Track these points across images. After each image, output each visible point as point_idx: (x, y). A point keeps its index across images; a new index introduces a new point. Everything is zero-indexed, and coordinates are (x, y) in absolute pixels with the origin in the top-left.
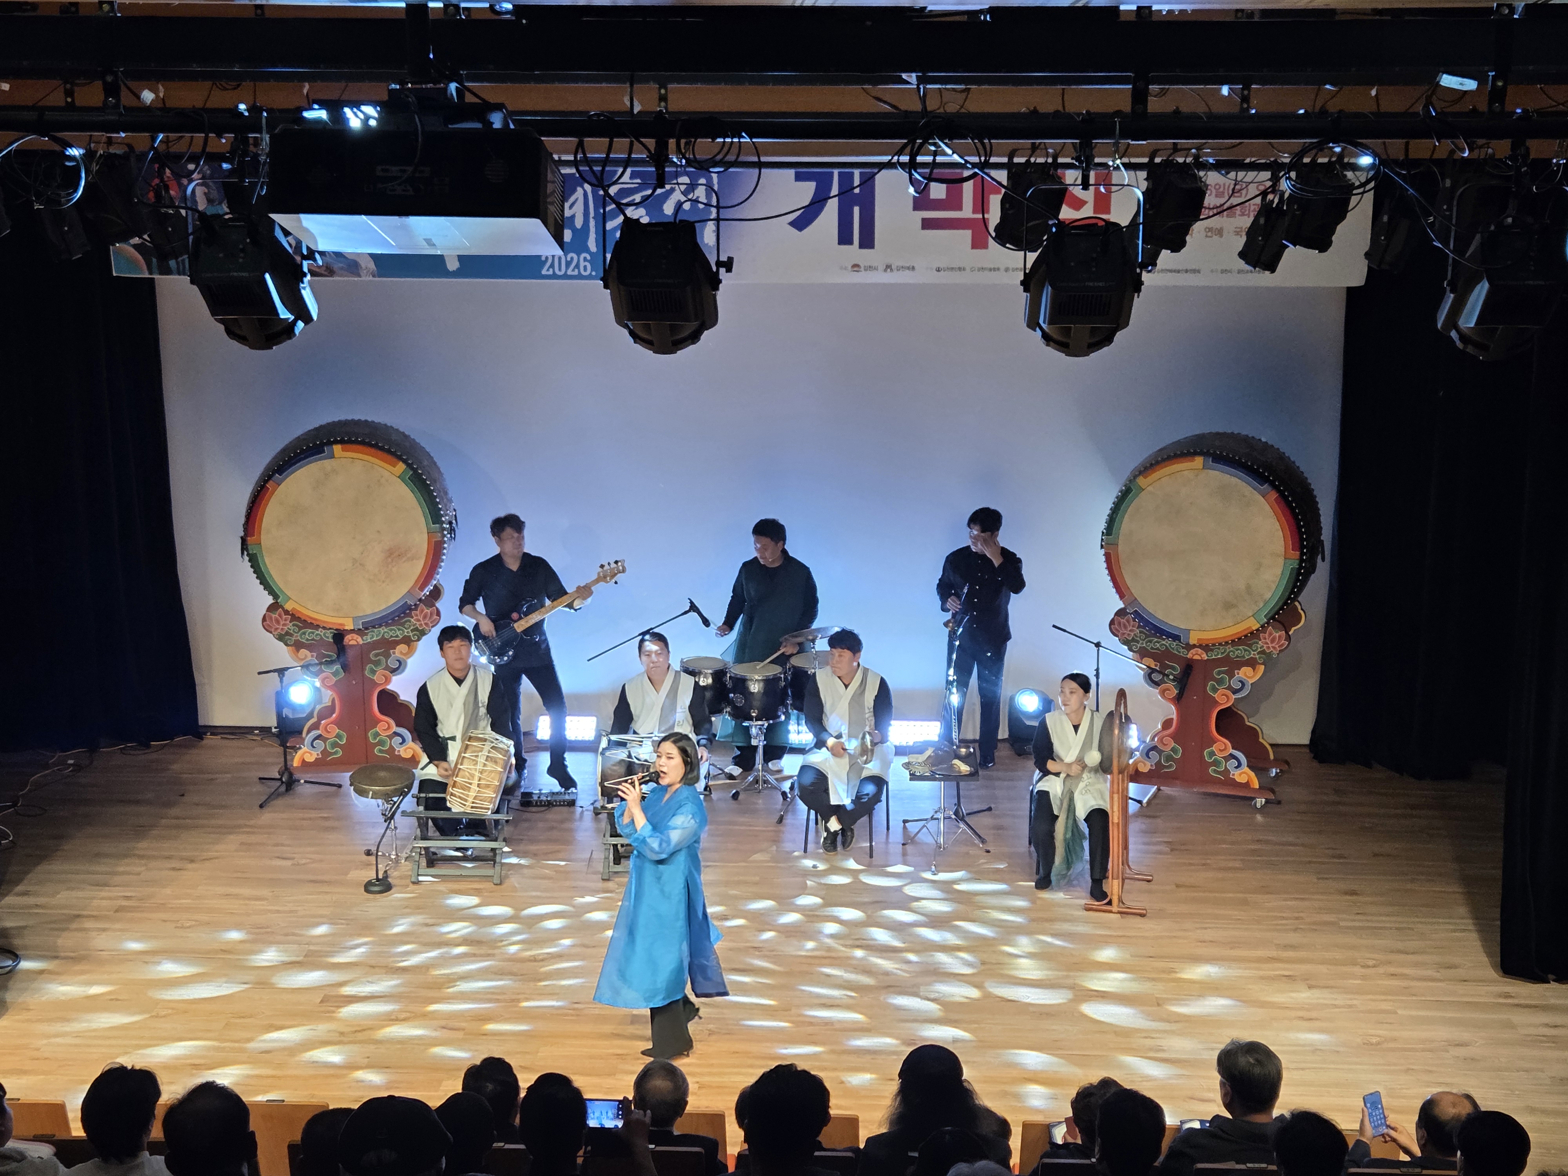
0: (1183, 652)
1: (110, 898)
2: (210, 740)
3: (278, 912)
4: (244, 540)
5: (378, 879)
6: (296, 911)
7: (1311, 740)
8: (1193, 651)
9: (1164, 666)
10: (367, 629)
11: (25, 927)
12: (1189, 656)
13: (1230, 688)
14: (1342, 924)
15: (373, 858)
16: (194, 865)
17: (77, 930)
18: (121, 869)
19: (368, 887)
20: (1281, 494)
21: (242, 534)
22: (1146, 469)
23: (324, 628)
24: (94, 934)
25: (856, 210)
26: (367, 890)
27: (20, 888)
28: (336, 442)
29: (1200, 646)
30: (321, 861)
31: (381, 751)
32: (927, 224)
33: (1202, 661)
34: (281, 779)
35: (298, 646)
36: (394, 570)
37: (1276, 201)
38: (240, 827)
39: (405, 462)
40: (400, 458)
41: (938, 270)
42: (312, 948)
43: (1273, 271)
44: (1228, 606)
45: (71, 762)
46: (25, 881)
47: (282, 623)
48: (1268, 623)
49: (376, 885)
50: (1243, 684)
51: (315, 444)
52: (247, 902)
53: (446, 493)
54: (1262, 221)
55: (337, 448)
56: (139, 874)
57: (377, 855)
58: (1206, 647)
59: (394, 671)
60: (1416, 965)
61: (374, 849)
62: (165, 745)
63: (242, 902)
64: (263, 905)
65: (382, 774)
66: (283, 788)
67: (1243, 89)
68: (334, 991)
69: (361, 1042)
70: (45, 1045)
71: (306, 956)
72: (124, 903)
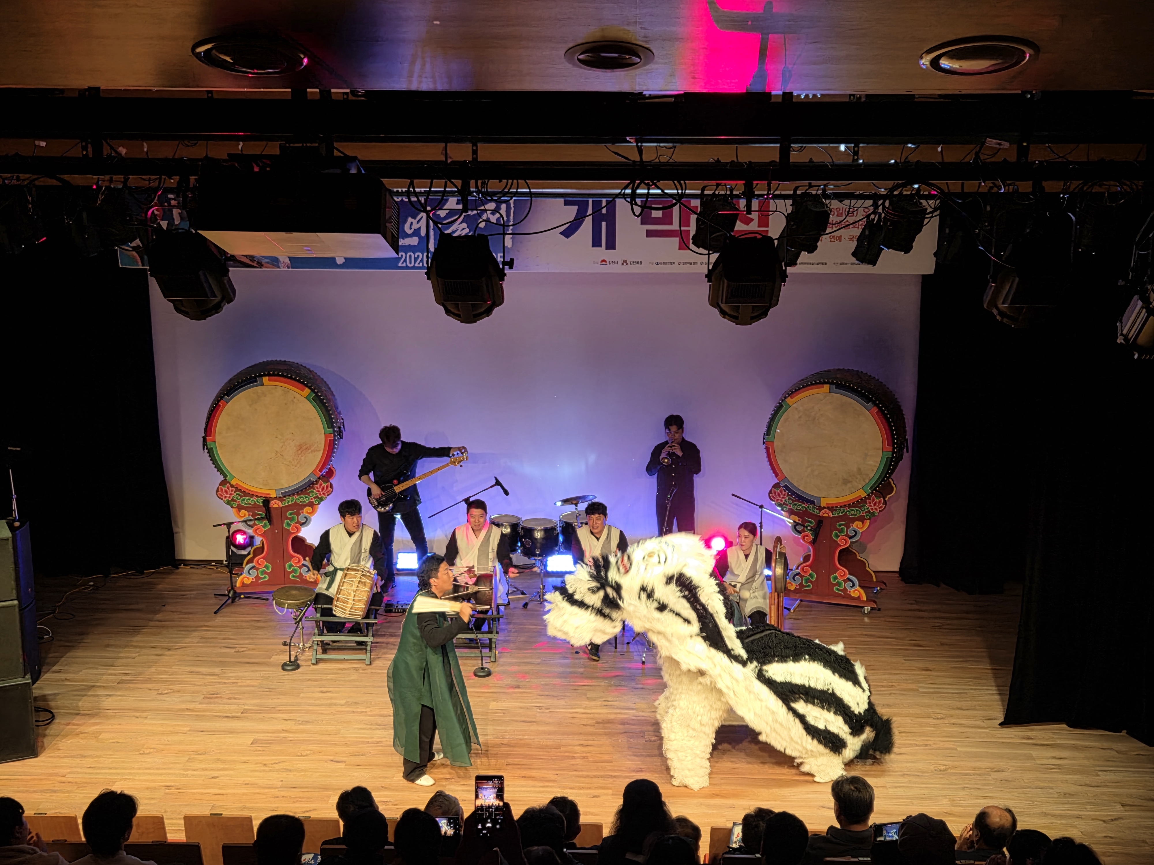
0: (816, 512)
1: (115, 675)
2: (183, 569)
3: (225, 683)
4: (204, 439)
5: (291, 662)
6: (237, 683)
7: (900, 568)
8: (823, 511)
9: (804, 521)
10: (285, 496)
11: (58, 694)
12: (821, 514)
13: (847, 535)
14: (921, 690)
15: (288, 647)
16: (170, 652)
17: (92, 695)
18: (122, 655)
19: (284, 667)
20: (880, 409)
21: (204, 435)
22: (792, 392)
23: (257, 496)
24: (104, 698)
25: (604, 224)
26: (283, 669)
27: (55, 668)
28: (265, 375)
29: (828, 508)
30: (253, 649)
31: (294, 576)
32: (650, 234)
33: (829, 517)
34: (228, 595)
35: (240, 508)
36: (303, 458)
37: (876, 219)
38: (201, 626)
39: (310, 388)
40: (306, 385)
41: (657, 264)
42: (246, 707)
43: (874, 265)
44: (846, 482)
45: (92, 583)
46: (59, 663)
47: (229, 493)
48: (872, 493)
49: (288, 665)
50: (856, 533)
51: (251, 377)
52: (205, 677)
53: (337, 408)
54: (867, 233)
55: (265, 379)
56: (134, 658)
57: (290, 645)
58: (831, 509)
59: (303, 524)
60: (969, 717)
61: (288, 641)
62: (153, 573)
63: (201, 677)
64: (215, 679)
65: (294, 592)
66: (230, 601)
67: (854, 147)
68: (261, 737)
69: (277, 771)
70: (69, 773)
71: (242, 713)
72: (124, 678)
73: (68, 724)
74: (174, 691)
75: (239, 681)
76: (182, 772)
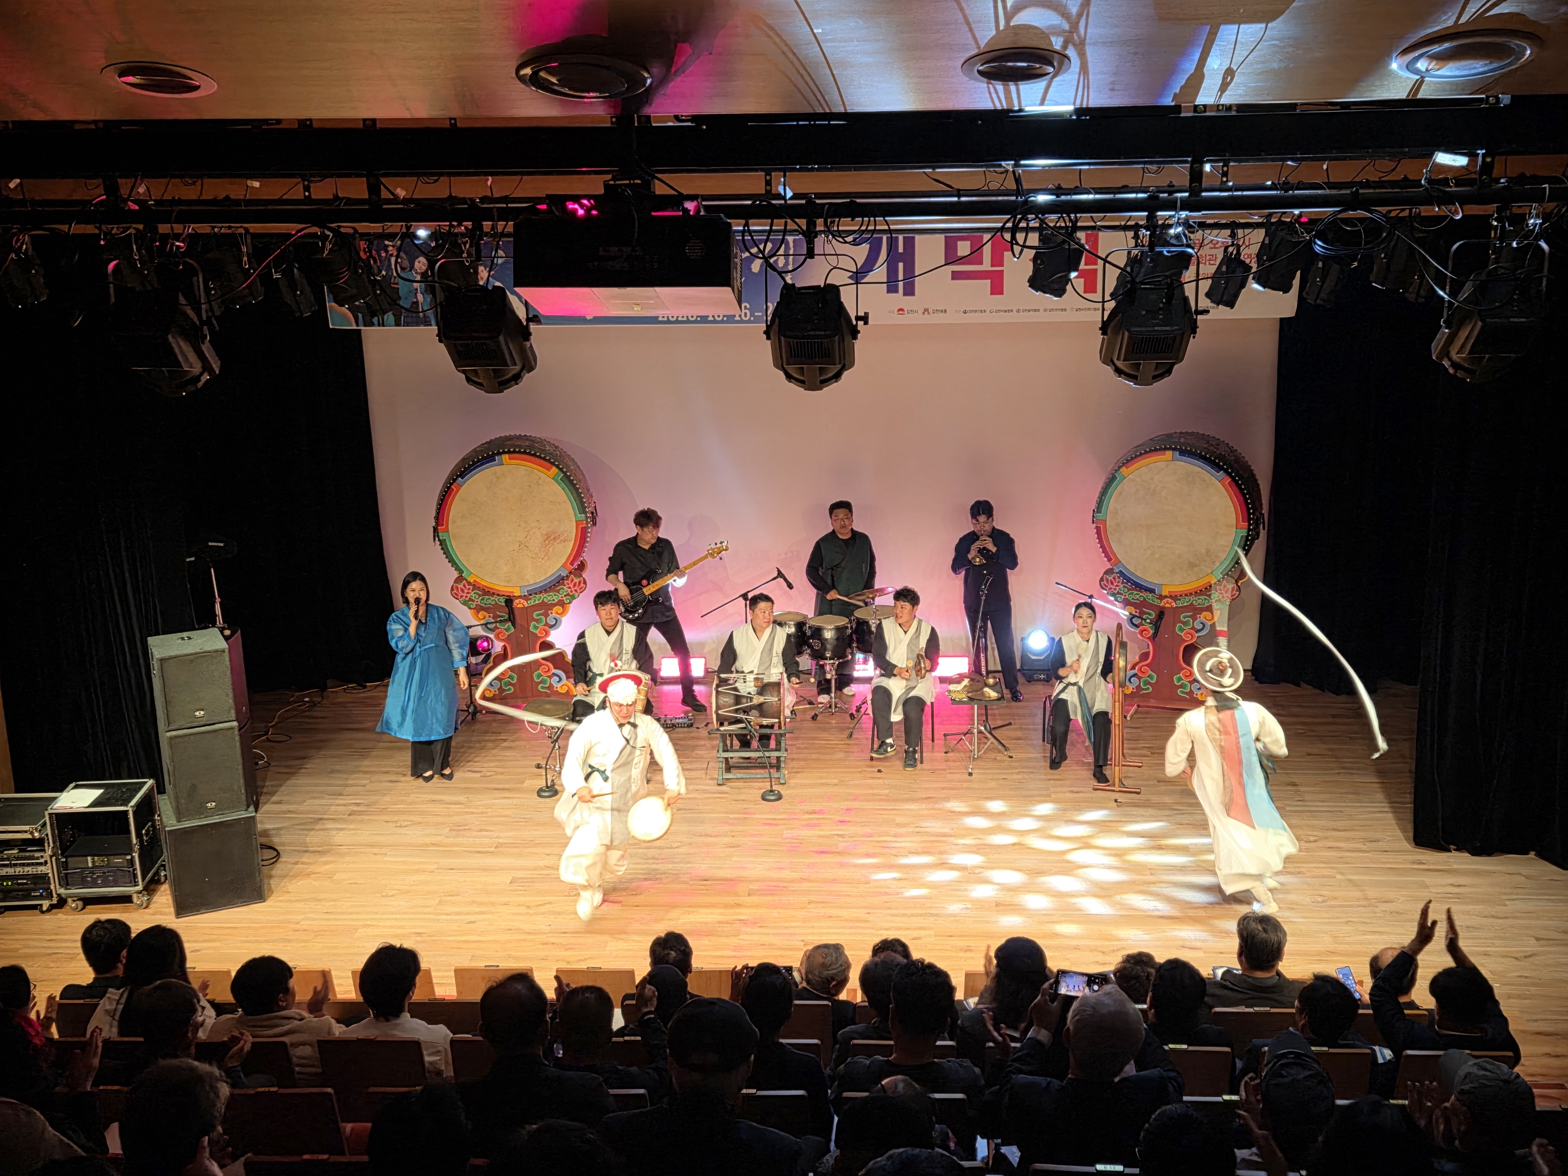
0: (1157, 602)
1: (345, 805)
3: (472, 813)
4: (435, 530)
5: (547, 787)
6: (486, 813)
7: (1253, 666)
8: (1165, 601)
9: (1142, 613)
10: (531, 595)
11: (281, 829)
12: (1162, 604)
13: (1193, 628)
14: (1288, 808)
15: (543, 772)
17: (320, 830)
18: (350, 782)
19: (539, 793)
20: (1233, 478)
21: (434, 524)
22: (1128, 461)
23: (498, 595)
24: (335, 832)
25: (901, 265)
26: (539, 796)
27: (274, 798)
28: (504, 452)
29: (1171, 597)
30: (502, 773)
31: (543, 688)
32: (956, 276)
33: (1172, 607)
34: (468, 711)
35: (479, 609)
36: (551, 549)
37: (1235, 252)
39: (557, 466)
40: (553, 464)
41: (965, 312)
42: (500, 841)
43: (1232, 307)
44: (1192, 565)
45: (307, 699)
46: (279, 793)
47: (466, 591)
48: (1223, 578)
49: (545, 791)
50: (1204, 626)
51: (488, 454)
53: (588, 490)
54: (1224, 269)
55: (505, 457)
57: (546, 769)
58: (1174, 597)
59: (552, 627)
60: (1347, 839)
61: (543, 763)
62: (378, 685)
63: (444, 806)
65: (548, 706)
66: (470, 717)
68: (520, 874)
69: (543, 913)
70: (303, 920)
71: (496, 847)
72: (355, 808)
73: (296, 863)
74: (414, 824)
75: (489, 810)
76: (432, 916)
